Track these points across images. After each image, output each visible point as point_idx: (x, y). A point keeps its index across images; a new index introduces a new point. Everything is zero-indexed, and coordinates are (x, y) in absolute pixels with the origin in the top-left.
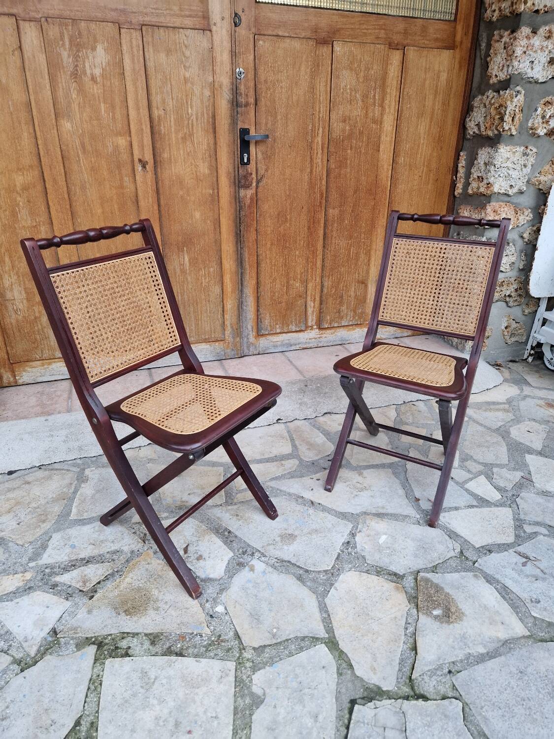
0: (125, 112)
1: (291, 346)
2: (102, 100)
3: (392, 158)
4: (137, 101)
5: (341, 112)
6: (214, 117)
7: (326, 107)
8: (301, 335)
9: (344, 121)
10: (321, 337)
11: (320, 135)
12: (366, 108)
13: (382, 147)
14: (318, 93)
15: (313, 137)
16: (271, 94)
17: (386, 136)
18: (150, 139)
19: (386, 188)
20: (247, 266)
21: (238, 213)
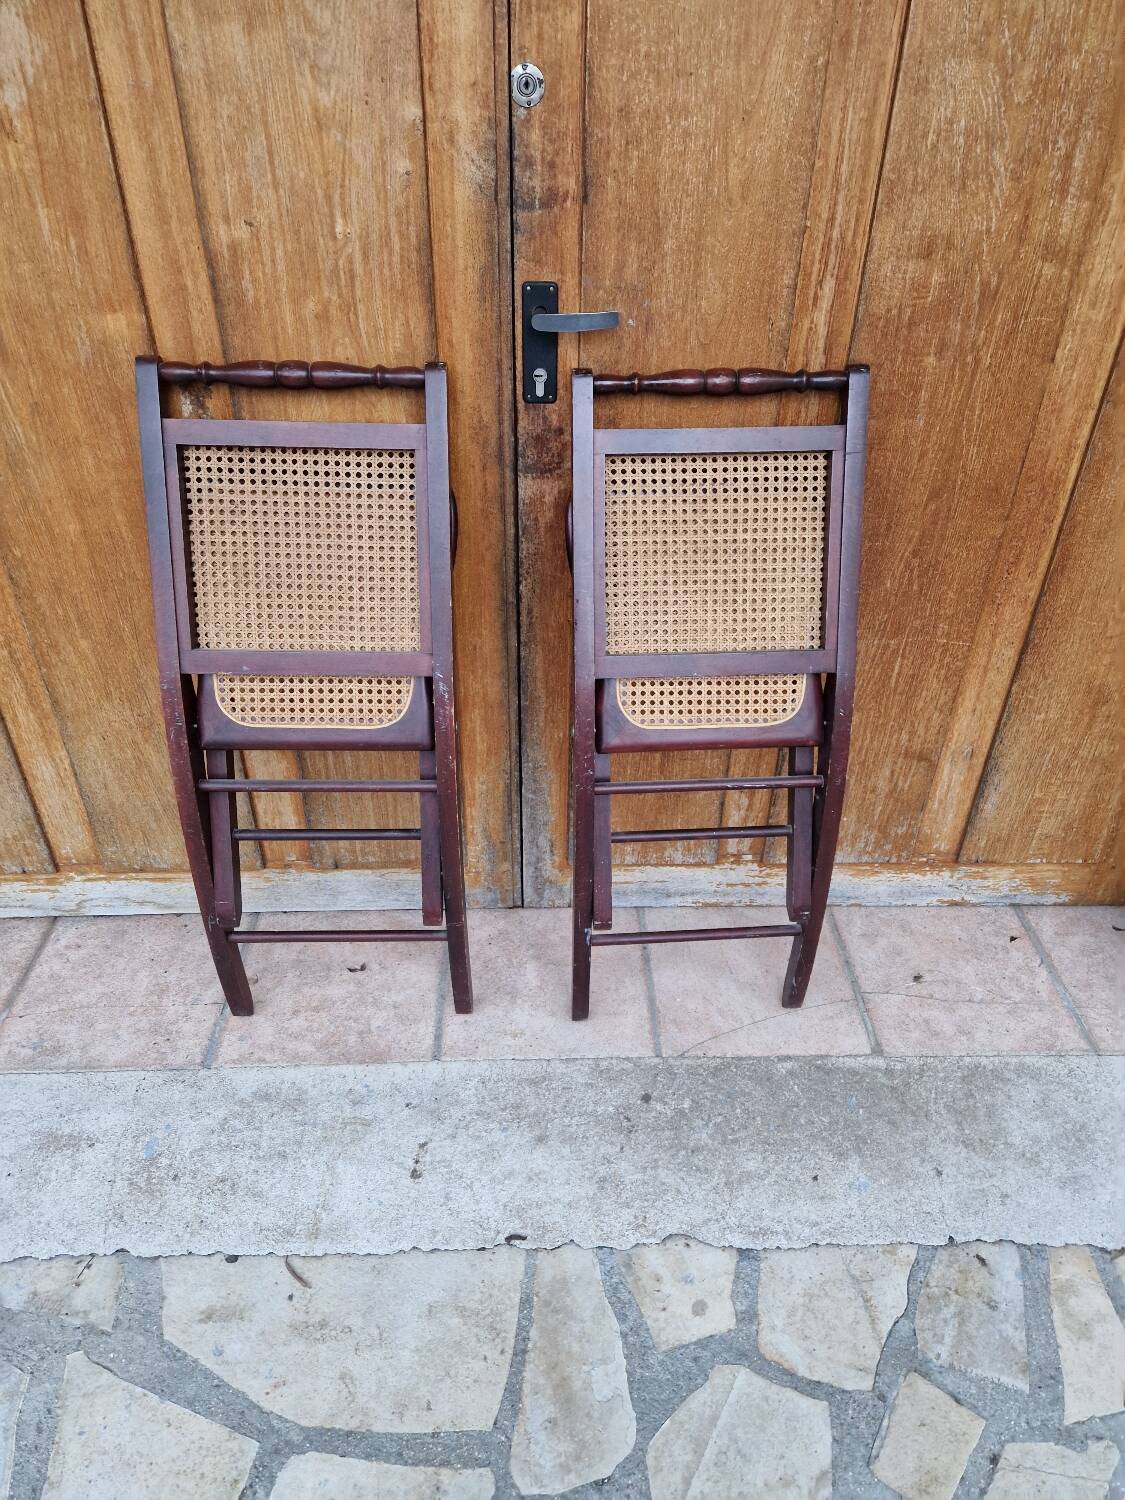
0: (119, 233)
1: (669, 896)
2: (37, 197)
3: (1102, 384)
4: (157, 194)
5: (916, 220)
6: (428, 245)
7: (861, 202)
8: (701, 873)
9: (927, 254)
10: (765, 883)
11: (825, 304)
12: (1025, 202)
13: (1069, 342)
14: (833, 151)
15: (795, 313)
16: (642, 160)
17: (1093, 305)
18: (213, 319)
19: (1059, 482)
20: (541, 692)
21: (511, 545)
